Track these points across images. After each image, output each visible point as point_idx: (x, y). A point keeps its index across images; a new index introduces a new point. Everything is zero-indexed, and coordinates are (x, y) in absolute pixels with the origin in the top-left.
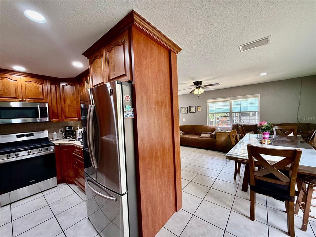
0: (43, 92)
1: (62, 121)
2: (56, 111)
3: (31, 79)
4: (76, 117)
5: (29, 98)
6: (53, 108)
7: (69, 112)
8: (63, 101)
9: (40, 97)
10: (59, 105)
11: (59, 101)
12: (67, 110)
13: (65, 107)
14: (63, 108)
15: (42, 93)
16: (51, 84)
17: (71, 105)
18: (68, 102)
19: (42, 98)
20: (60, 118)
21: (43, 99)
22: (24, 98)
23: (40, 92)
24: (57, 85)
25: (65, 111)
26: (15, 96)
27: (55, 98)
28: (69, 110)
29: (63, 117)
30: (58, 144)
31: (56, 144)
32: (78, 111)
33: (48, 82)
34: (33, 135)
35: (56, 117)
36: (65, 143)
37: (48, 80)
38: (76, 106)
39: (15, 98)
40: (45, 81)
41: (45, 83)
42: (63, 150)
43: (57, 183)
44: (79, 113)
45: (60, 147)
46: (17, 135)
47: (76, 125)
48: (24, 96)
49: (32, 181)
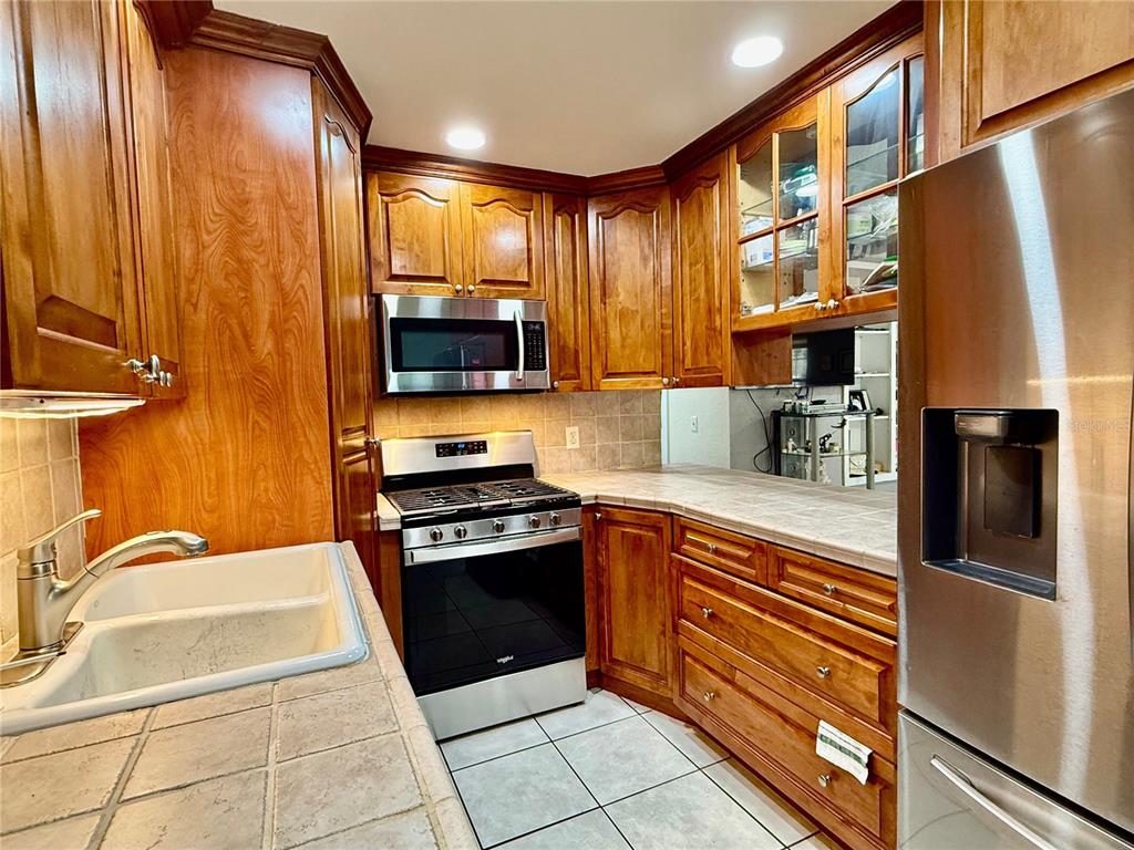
0: (529, 250)
1: (592, 390)
2: (571, 343)
3: (492, 192)
4: (658, 370)
5: (484, 282)
6: (561, 329)
7: (623, 346)
8: (597, 293)
9: (519, 273)
10: (583, 312)
11: (582, 292)
12: (615, 334)
13: (605, 321)
14: (600, 326)
15: (525, 256)
16: (555, 212)
17: (635, 313)
18: (621, 298)
19: (526, 280)
20: (584, 373)
21: (527, 284)
22: (468, 279)
23: (521, 252)
24: (577, 216)
25: (607, 339)
26: (440, 275)
27: (571, 278)
28: (624, 339)
29: (597, 372)
30: (594, 502)
31: (588, 498)
32: (668, 341)
33: (548, 204)
34: (485, 450)
35: (572, 372)
36: (625, 500)
37: (547, 191)
38: (658, 318)
39: (442, 279)
40: (536, 197)
41: (535, 204)
42: (614, 533)
43: (589, 688)
44: (669, 350)
45: (599, 515)
46: (438, 446)
47: (627, 411)
48: (468, 272)
49: (505, 660)
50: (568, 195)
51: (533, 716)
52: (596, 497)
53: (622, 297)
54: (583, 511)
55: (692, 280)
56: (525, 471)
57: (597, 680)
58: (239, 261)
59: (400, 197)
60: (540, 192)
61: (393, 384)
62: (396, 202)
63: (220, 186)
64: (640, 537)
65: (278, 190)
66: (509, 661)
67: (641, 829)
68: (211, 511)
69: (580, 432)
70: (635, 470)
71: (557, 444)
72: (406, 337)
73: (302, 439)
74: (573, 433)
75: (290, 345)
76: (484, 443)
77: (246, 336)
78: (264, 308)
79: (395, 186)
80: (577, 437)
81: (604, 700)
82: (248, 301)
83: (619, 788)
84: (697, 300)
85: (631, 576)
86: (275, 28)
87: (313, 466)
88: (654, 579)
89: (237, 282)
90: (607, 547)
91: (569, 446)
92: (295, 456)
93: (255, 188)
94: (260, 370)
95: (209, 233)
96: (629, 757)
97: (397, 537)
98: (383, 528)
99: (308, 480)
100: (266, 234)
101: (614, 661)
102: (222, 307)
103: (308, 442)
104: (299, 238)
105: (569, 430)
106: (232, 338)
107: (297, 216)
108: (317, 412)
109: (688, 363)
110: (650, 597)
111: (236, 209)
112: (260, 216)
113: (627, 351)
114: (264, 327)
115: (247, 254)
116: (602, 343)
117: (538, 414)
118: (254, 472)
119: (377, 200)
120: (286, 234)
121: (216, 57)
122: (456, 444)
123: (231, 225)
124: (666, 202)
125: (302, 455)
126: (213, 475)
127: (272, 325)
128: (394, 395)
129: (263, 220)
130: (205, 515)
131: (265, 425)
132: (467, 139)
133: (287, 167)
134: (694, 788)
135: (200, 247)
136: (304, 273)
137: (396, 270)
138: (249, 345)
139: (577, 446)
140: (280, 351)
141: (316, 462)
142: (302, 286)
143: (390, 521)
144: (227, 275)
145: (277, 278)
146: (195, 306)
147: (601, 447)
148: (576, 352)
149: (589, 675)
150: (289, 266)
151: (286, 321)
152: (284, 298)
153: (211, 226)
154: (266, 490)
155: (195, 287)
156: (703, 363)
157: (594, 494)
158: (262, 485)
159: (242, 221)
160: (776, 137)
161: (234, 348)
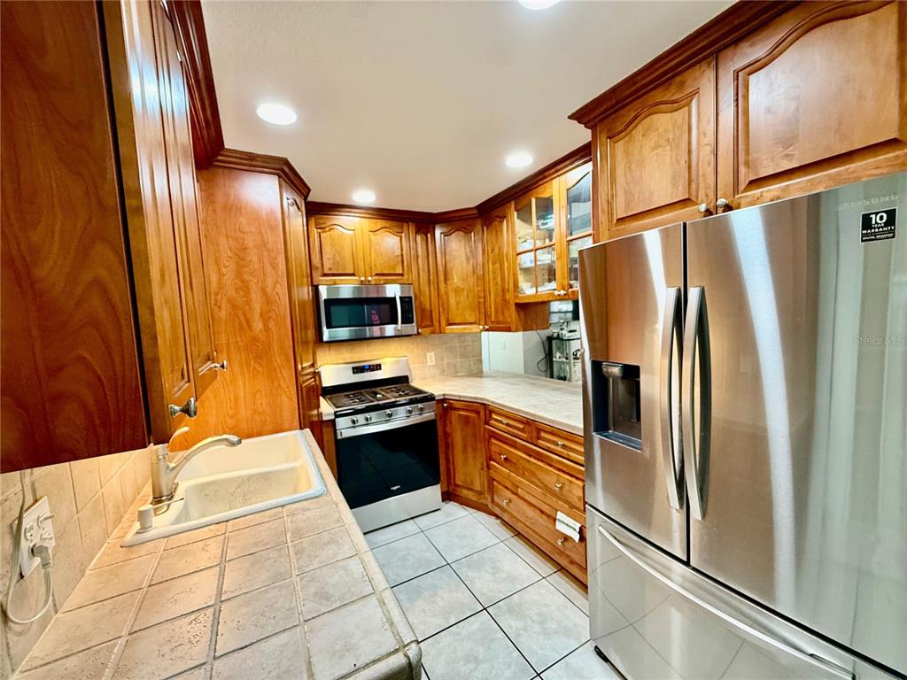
0: (402, 255)
1: (441, 333)
2: (428, 307)
3: (380, 223)
4: (477, 321)
5: (377, 275)
6: (422, 299)
7: (458, 308)
8: (442, 278)
9: (397, 269)
10: (434, 289)
11: (433, 278)
12: (452, 301)
13: (447, 294)
14: (444, 297)
15: (400, 259)
16: (416, 233)
17: (463, 289)
18: (455, 281)
19: (401, 272)
20: (436, 323)
21: (402, 275)
22: (368, 274)
23: (398, 256)
24: (429, 234)
25: (448, 305)
26: (352, 272)
27: (427, 270)
28: (458, 303)
29: (443, 322)
30: (442, 397)
31: (439, 396)
32: (482, 306)
33: (412, 229)
34: (380, 369)
35: (429, 323)
36: (459, 396)
37: (412, 222)
38: (476, 292)
39: (353, 275)
40: (405, 226)
41: (405, 228)
42: (454, 415)
43: (443, 501)
44: (483, 310)
45: (445, 405)
46: (353, 368)
47: (462, 342)
48: (368, 269)
49: (395, 488)
50: (422, 223)
51: (412, 518)
52: (444, 395)
53: (456, 280)
54: (437, 403)
55: (494, 272)
56: (404, 380)
57: (447, 496)
58: (243, 281)
59: (327, 229)
60: (407, 222)
61: (327, 334)
62: (325, 232)
63: (231, 241)
64: (468, 417)
65: (263, 241)
66: (397, 489)
67: (470, 574)
68: (232, 417)
69: (436, 355)
70: (467, 376)
71: (422, 362)
72: (333, 309)
73: (280, 375)
74: (431, 357)
75: (272, 324)
76: (380, 365)
77: (248, 322)
78: (257, 305)
79: (324, 223)
80: (433, 359)
81: (452, 507)
82: (248, 303)
83: (458, 555)
84: (497, 284)
85: (464, 438)
86: (258, 156)
87: (286, 390)
88: (476, 439)
89: (241, 293)
90: (451, 423)
91: (429, 364)
92: (276, 384)
93: (250, 242)
94: (255, 339)
95: (226, 267)
96: (465, 537)
97: (333, 422)
98: (324, 419)
99: (284, 397)
100: (257, 266)
101: (456, 485)
102: (234, 307)
103: (283, 377)
104: (274, 266)
105: (428, 354)
106: (240, 323)
107: (273, 255)
108: (288, 361)
109: (493, 319)
110: (475, 450)
111: (240, 254)
112: (253, 257)
113: (460, 311)
114: (257, 316)
115: (246, 277)
116: (446, 307)
117: (411, 346)
118: (255, 394)
119: (314, 232)
120: (268, 266)
121: (226, 171)
122: (364, 366)
123: (238, 262)
124: (479, 227)
125: (279, 385)
126: (232, 398)
127: (261, 315)
128: (327, 342)
129: (255, 259)
130: (228, 419)
131: (259, 369)
132: (365, 196)
133: (267, 229)
134: (498, 551)
135: (221, 275)
136: (278, 285)
137: (326, 271)
138: (250, 327)
139: (434, 363)
140: (267, 329)
141: (288, 387)
142: (277, 293)
143: (328, 415)
144: (236, 290)
145: (263, 290)
146: (220, 307)
147: (449, 364)
148: (431, 311)
149: (443, 494)
150: (269, 282)
151: (269, 312)
152: (268, 300)
153: (227, 264)
154: (261, 404)
155: (219, 297)
156: (501, 318)
157: (443, 393)
158: (259, 402)
159: (243, 260)
160: (533, 200)
161: (241, 328)
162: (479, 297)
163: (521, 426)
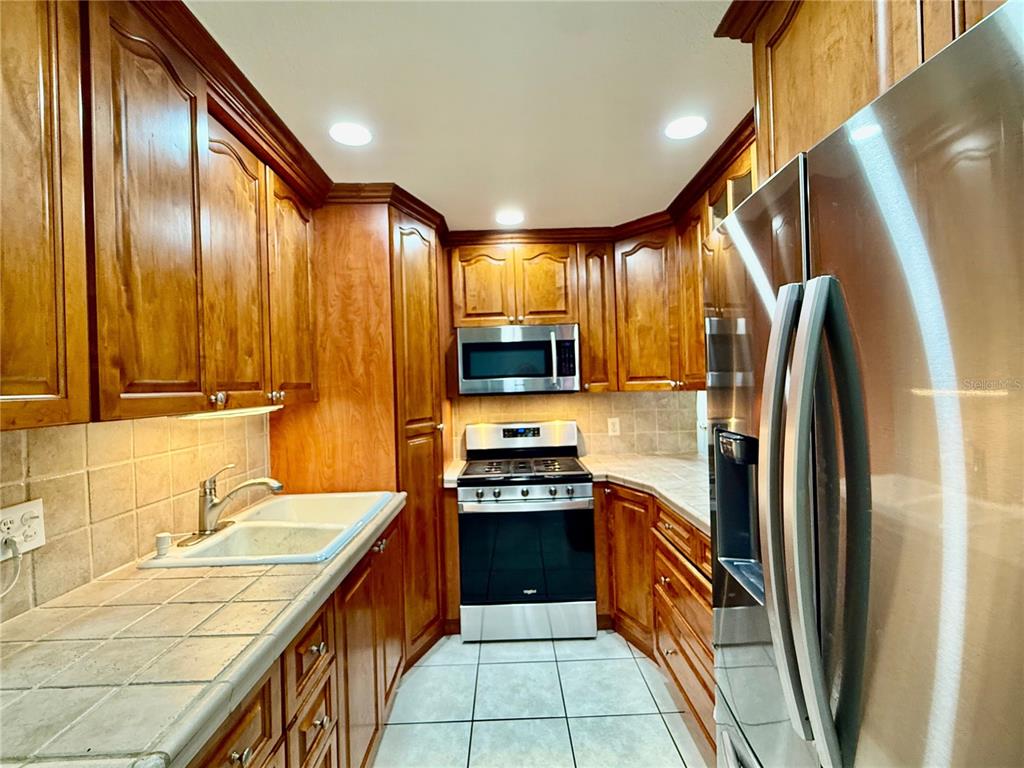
0: (566, 287)
1: (619, 390)
2: (601, 355)
3: (539, 248)
4: (668, 374)
5: (531, 313)
6: (592, 344)
7: (641, 357)
8: (622, 314)
9: (558, 304)
10: (611, 331)
11: (609, 315)
12: (635, 347)
13: (628, 336)
14: (624, 340)
15: (563, 291)
16: (588, 257)
17: (651, 328)
18: (639, 318)
19: (563, 309)
20: (612, 378)
21: (565, 312)
22: (519, 312)
23: (560, 288)
24: (605, 257)
25: (629, 351)
26: (499, 310)
27: (600, 305)
28: (642, 349)
29: (623, 375)
30: (604, 480)
31: (598, 477)
32: (675, 351)
33: (580, 250)
34: (538, 434)
35: (601, 376)
36: (624, 481)
37: (580, 242)
38: (667, 331)
39: (501, 314)
40: (572, 248)
41: (572, 253)
42: (618, 505)
43: (598, 629)
44: (676, 358)
45: (607, 491)
46: (504, 431)
47: (664, 406)
48: (520, 307)
49: (530, 592)
50: (598, 242)
51: (553, 640)
52: (607, 477)
53: (640, 316)
54: (594, 486)
55: (688, 302)
56: (570, 452)
57: (610, 621)
58: (347, 321)
59: (473, 261)
60: (575, 244)
61: (464, 385)
62: (470, 265)
63: (338, 280)
64: (633, 511)
65: (369, 277)
66: (533, 594)
67: (588, 743)
68: (329, 468)
69: (621, 422)
71: (601, 431)
72: (475, 356)
73: (378, 427)
74: (614, 425)
75: (372, 369)
76: (538, 429)
77: (349, 364)
78: (359, 348)
79: (470, 255)
80: (618, 427)
81: (612, 641)
82: (351, 344)
83: (587, 708)
84: (691, 318)
85: (629, 541)
87: (384, 444)
88: (643, 548)
89: (345, 333)
90: (614, 517)
91: (611, 433)
92: (374, 437)
93: (357, 278)
94: (356, 384)
95: (332, 306)
96: (608, 687)
97: (455, 490)
98: (446, 486)
99: (382, 452)
100: (361, 304)
101: (620, 610)
102: (338, 348)
103: (381, 427)
104: (379, 304)
105: (610, 421)
106: (343, 366)
107: (378, 290)
108: (388, 411)
109: (687, 372)
110: (641, 562)
111: (346, 291)
112: (358, 295)
113: (644, 360)
114: (359, 359)
115: (351, 316)
116: (625, 354)
117: (585, 408)
118: (352, 445)
119: (457, 265)
120: (372, 303)
121: (339, 206)
122: (517, 430)
123: (342, 300)
124: (672, 238)
125: (377, 437)
126: (330, 446)
127: (363, 359)
128: (462, 395)
129: (360, 296)
130: (326, 469)
131: (358, 417)
133: (375, 264)
134: (647, 726)
135: (327, 314)
136: (382, 325)
137: (470, 311)
138: (351, 370)
139: (618, 433)
140: (368, 373)
141: (386, 441)
142: (380, 333)
143: (450, 482)
144: (340, 330)
145: (367, 329)
146: (324, 349)
147: (641, 437)
148: (605, 362)
149: (599, 617)
150: (373, 321)
151: (371, 354)
152: (371, 342)
153: (333, 303)
154: (358, 457)
155: (325, 338)
156: (695, 371)
157: (605, 473)
158: (356, 453)
159: (349, 298)
160: (730, 184)
161: (343, 372)
162: (672, 340)
163: (685, 535)
